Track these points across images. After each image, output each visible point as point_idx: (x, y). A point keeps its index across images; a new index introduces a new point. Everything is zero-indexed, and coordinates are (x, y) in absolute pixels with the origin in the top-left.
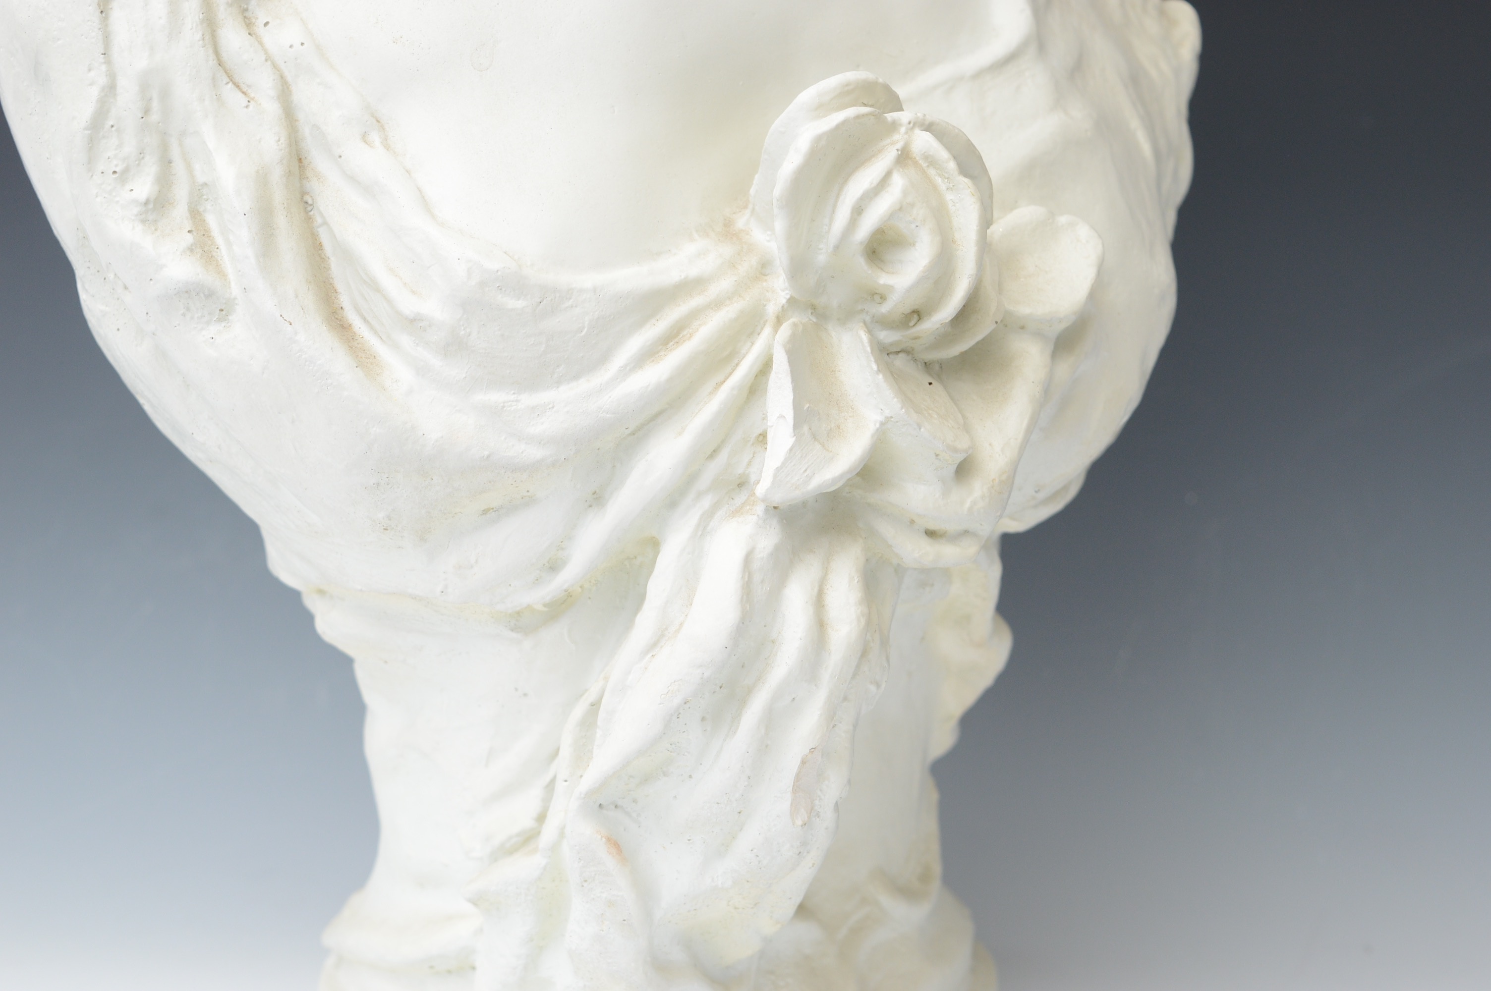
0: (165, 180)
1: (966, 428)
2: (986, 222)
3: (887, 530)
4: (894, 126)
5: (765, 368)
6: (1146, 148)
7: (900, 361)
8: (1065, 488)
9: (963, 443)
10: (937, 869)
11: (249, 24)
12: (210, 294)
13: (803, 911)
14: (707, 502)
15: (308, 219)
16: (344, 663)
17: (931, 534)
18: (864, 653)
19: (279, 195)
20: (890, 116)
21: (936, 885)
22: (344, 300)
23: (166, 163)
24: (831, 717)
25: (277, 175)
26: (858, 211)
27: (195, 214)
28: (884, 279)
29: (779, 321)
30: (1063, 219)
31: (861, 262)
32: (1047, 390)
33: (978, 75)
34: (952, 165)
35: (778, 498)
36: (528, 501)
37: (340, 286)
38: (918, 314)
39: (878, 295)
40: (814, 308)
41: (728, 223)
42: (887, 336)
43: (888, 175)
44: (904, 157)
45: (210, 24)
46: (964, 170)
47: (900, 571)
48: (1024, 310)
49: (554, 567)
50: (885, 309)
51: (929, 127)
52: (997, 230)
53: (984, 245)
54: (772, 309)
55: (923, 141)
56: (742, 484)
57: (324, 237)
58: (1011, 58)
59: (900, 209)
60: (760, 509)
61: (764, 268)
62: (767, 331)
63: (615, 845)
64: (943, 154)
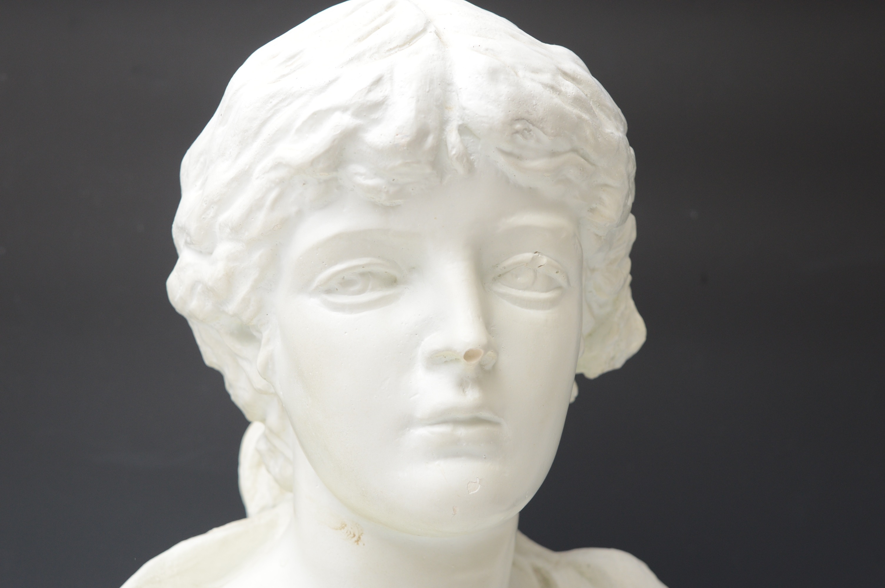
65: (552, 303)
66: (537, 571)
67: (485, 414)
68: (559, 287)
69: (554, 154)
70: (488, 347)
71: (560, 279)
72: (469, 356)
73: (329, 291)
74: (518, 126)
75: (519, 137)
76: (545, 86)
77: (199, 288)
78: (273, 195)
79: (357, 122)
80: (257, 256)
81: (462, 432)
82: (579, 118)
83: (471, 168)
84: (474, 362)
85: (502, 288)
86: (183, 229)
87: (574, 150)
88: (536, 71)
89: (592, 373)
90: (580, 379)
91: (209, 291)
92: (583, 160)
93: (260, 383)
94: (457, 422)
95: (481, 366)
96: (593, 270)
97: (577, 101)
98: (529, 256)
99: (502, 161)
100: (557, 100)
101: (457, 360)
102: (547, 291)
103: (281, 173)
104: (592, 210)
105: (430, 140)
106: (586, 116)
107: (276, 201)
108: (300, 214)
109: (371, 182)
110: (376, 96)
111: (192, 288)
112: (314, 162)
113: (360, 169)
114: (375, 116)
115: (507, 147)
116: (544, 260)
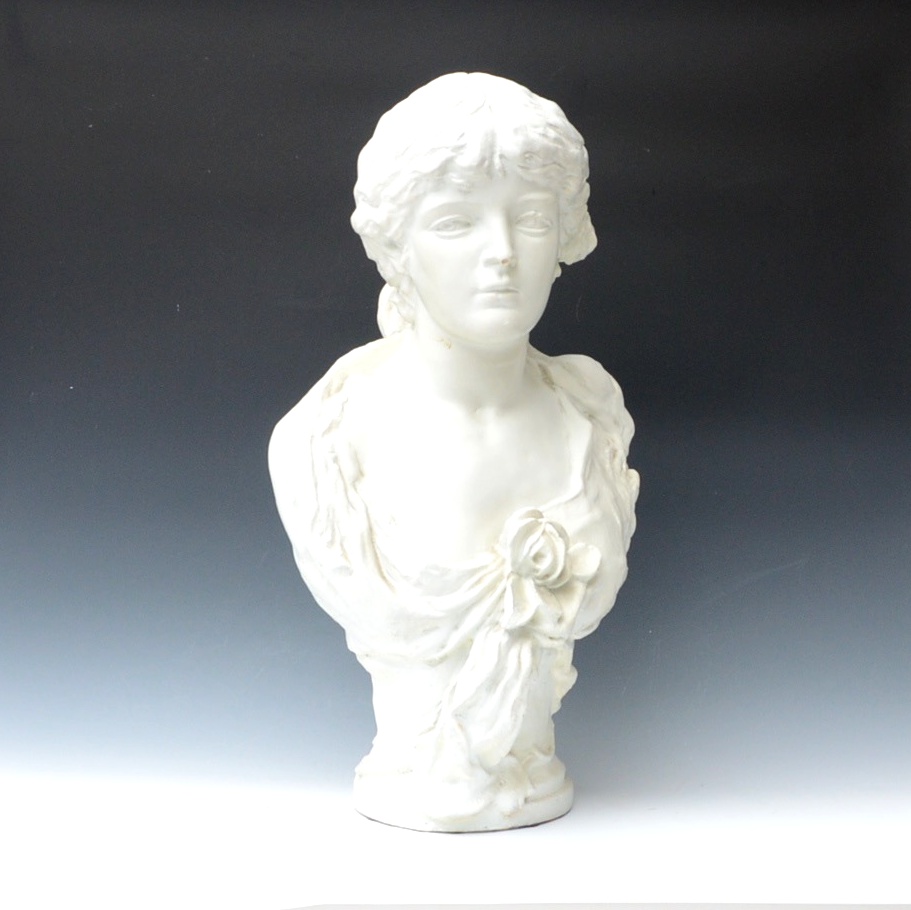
0: (333, 536)
1: (561, 608)
2: (567, 549)
3: (538, 637)
4: (541, 523)
5: (504, 590)
6: (619, 522)
7: (542, 589)
8: (592, 626)
9: (560, 613)
10: (554, 747)
11: (356, 489)
12: (348, 568)
13: (511, 753)
14: (488, 628)
15: (374, 547)
16: (368, 676)
17: (551, 638)
18: (532, 672)
19: (366, 540)
20: (540, 520)
21: (553, 752)
22: (384, 570)
23: (333, 530)
24: (522, 689)
25: (366, 534)
26: (531, 548)
27: (342, 545)
28: (538, 566)
29: (508, 577)
30: (590, 547)
31: (532, 563)
32: (584, 597)
33: (566, 503)
34: (557, 535)
35: (508, 627)
36: (437, 628)
37: (382, 566)
38: (547, 576)
39: (536, 570)
40: (518, 573)
41: (493, 548)
42: (539, 582)
43: (538, 540)
44: (544, 532)
45: (346, 490)
46: (560, 536)
47: (542, 649)
48: (578, 574)
49: (443, 647)
50: (538, 574)
51: (551, 523)
52: (572, 550)
53: (567, 555)
54: (506, 574)
55: (550, 528)
56: (497, 623)
57: (378, 551)
58: (577, 497)
59: (543, 548)
60: (503, 631)
61: (504, 561)
62: (505, 580)
63: (461, 726)
64: (555, 532)
65: (543, 234)
66: (540, 366)
67: (511, 288)
68: (547, 226)
69: (544, 166)
70: (512, 258)
71: (548, 223)
72: (504, 262)
73: (438, 230)
74: (527, 155)
75: (527, 161)
76: (540, 134)
77: (371, 223)
78: (413, 184)
79: (453, 154)
80: (404, 212)
81: (501, 296)
82: (557, 149)
83: (504, 173)
84: (506, 264)
85: (520, 228)
86: (361, 193)
87: (555, 163)
88: (536, 127)
89: (569, 262)
90: (562, 265)
91: (376, 226)
92: (558, 167)
93: (400, 270)
94: (498, 291)
95: (510, 266)
96: (566, 214)
97: (556, 140)
98: (532, 212)
99: (519, 170)
100: (546, 141)
101: (498, 263)
102: (541, 228)
103: (416, 175)
104: (564, 188)
105: (487, 163)
106: (560, 147)
107: (415, 186)
108: (425, 194)
109: (460, 181)
110: (460, 143)
111: (367, 223)
112: (433, 172)
113: (454, 175)
114: (462, 151)
115: (522, 165)
116: (540, 214)
